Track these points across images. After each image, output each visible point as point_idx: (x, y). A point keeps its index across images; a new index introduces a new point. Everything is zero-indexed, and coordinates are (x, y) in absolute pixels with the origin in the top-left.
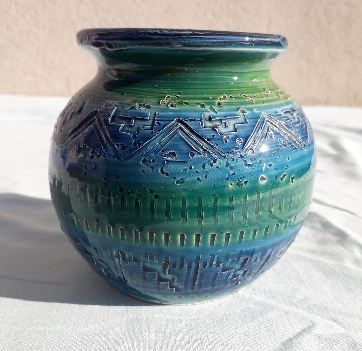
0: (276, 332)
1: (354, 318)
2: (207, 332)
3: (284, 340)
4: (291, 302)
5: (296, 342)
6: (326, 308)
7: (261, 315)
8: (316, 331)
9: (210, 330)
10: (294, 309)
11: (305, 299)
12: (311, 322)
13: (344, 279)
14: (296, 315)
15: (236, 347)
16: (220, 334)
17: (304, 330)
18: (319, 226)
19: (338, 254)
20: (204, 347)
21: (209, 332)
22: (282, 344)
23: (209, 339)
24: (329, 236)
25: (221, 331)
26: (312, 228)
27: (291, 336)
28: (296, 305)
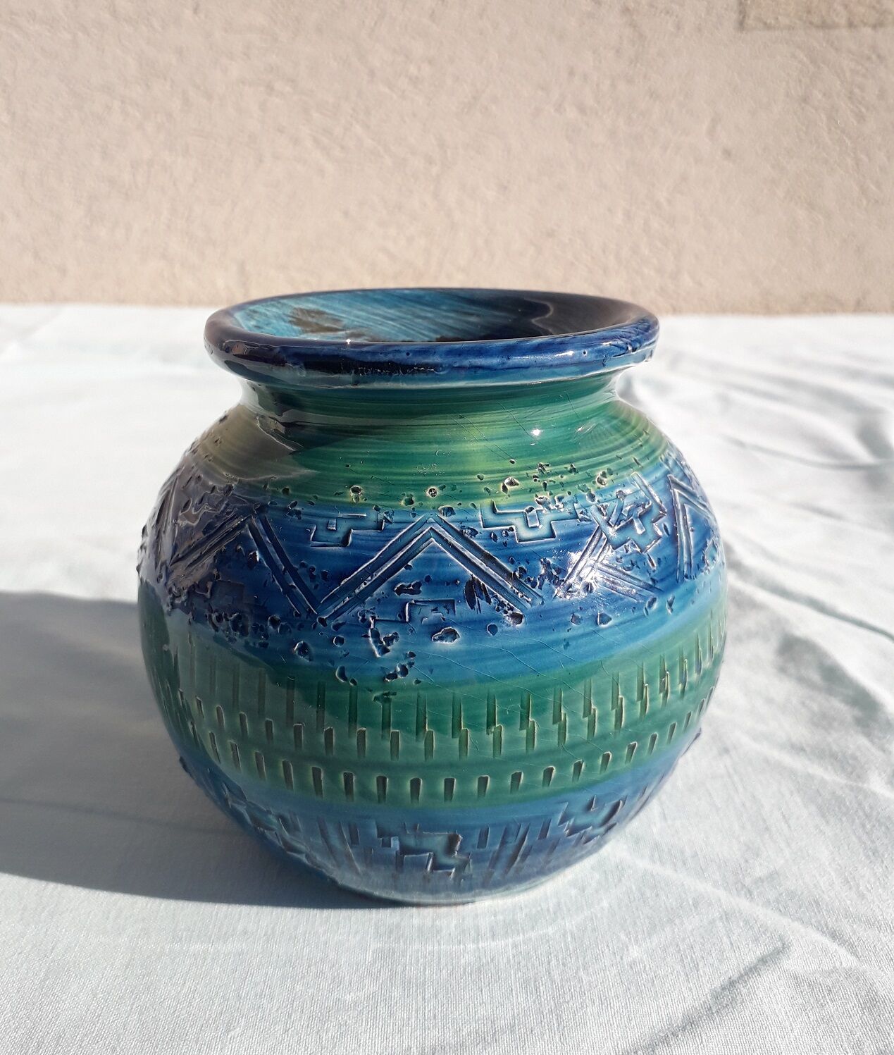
0: (701, 965)
1: (880, 929)
2: (549, 963)
3: (717, 983)
4: (739, 885)
5: (744, 991)
6: (817, 903)
7: (671, 921)
8: (791, 964)
9: (556, 957)
10: (744, 904)
11: (773, 877)
12: (781, 939)
13: (863, 826)
14: (746, 922)
15: (611, 1001)
16: (578, 968)
17: (763, 961)
18: (816, 677)
19: (855, 758)
20: (543, 999)
21: (553, 962)
22: (712, 996)
23: (553, 981)
24: (837, 705)
25: (581, 959)
26: (801, 680)
27: (734, 974)
28: (750, 893)
